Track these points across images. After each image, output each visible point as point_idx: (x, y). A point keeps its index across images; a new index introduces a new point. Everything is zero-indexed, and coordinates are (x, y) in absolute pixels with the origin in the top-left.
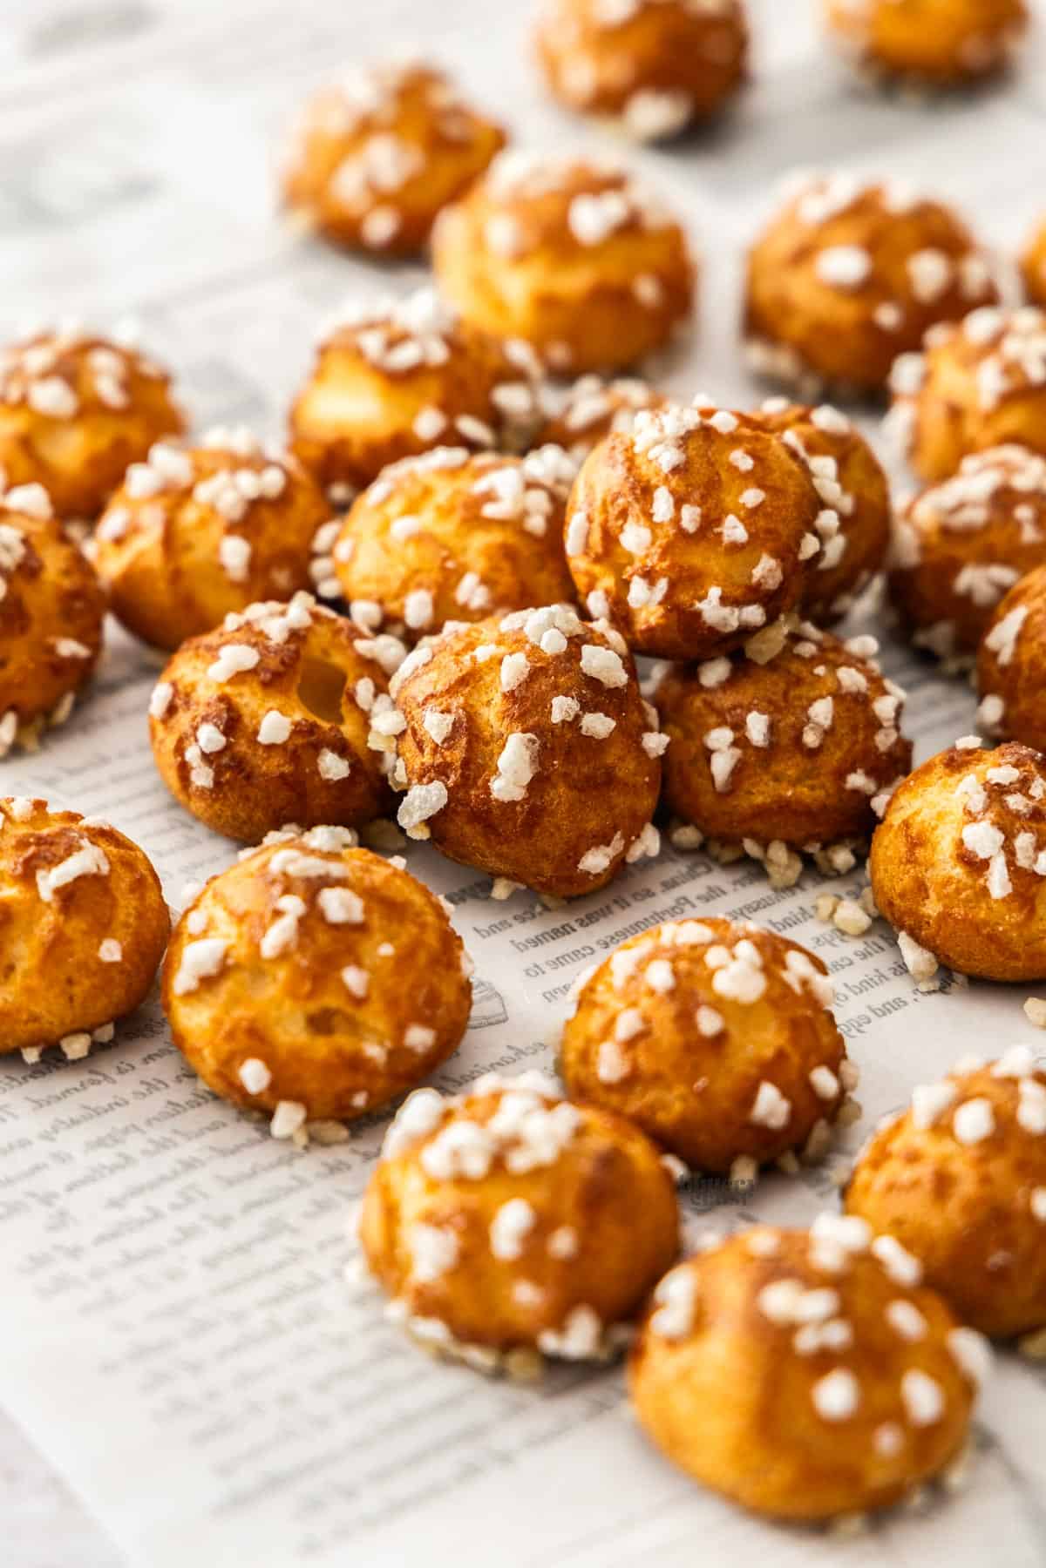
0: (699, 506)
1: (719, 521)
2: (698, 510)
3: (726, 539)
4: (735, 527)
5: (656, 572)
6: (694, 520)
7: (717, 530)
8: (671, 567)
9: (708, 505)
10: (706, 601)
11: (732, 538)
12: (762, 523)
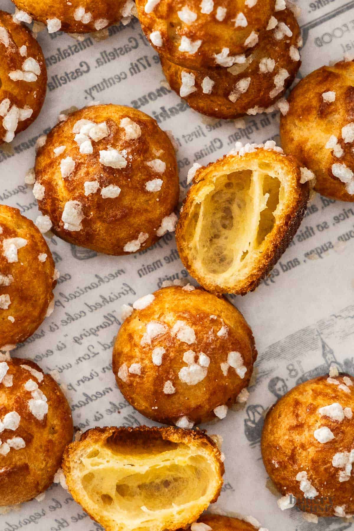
0: (226, 8)
1: (234, 16)
2: (225, 10)
3: (236, 25)
4: (242, 19)
5: (197, 36)
6: (222, 16)
7: (232, 20)
8: (204, 35)
9: (231, 7)
10: (220, 54)
11: (240, 25)
12: (254, 16)
